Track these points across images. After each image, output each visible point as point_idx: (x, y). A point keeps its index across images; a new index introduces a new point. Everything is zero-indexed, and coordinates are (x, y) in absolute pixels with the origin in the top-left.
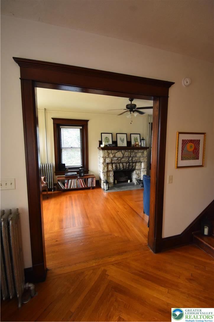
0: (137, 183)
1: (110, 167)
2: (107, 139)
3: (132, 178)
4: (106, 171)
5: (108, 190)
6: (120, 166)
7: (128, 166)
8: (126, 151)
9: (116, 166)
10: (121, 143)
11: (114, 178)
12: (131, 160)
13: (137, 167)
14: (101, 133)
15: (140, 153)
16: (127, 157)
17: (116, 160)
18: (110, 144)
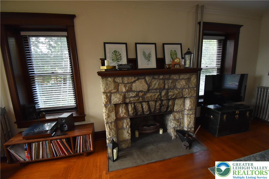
0: (176, 136)
1: (122, 111)
2: (117, 54)
3: (167, 125)
4: (113, 120)
5: (116, 160)
6: (142, 107)
7: (159, 107)
8: (154, 78)
9: (135, 108)
10: (146, 61)
11: (131, 130)
12: (165, 94)
13: (176, 108)
14: (105, 43)
15: (183, 80)
16: (156, 89)
17: (134, 97)
18: (121, 65)
